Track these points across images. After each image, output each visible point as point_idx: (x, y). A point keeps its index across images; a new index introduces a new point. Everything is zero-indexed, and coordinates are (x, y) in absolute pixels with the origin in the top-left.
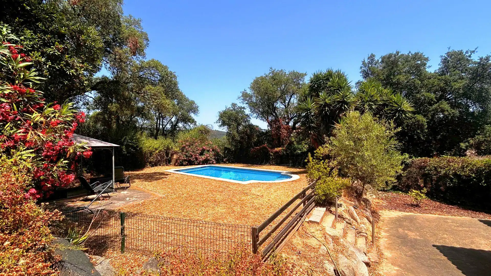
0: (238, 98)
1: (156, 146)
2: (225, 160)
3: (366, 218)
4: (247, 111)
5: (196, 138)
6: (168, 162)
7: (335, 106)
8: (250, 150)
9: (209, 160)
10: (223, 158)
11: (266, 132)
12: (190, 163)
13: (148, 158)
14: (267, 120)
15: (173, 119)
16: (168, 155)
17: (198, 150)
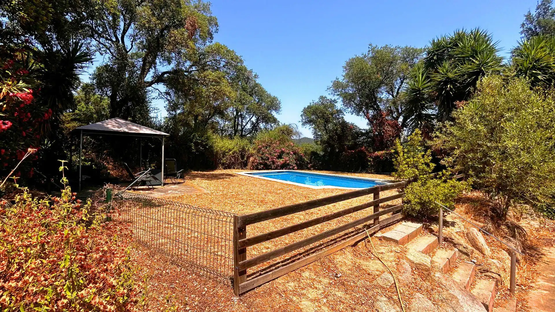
0: (328, 89)
1: (230, 147)
2: (309, 166)
3: (506, 251)
4: (339, 105)
5: (275, 139)
6: (244, 165)
7: (463, 81)
8: (342, 155)
9: (288, 164)
10: (308, 163)
11: (367, 132)
12: (266, 167)
13: (221, 159)
14: (366, 115)
15: (254, 119)
16: (244, 157)
17: (276, 152)
